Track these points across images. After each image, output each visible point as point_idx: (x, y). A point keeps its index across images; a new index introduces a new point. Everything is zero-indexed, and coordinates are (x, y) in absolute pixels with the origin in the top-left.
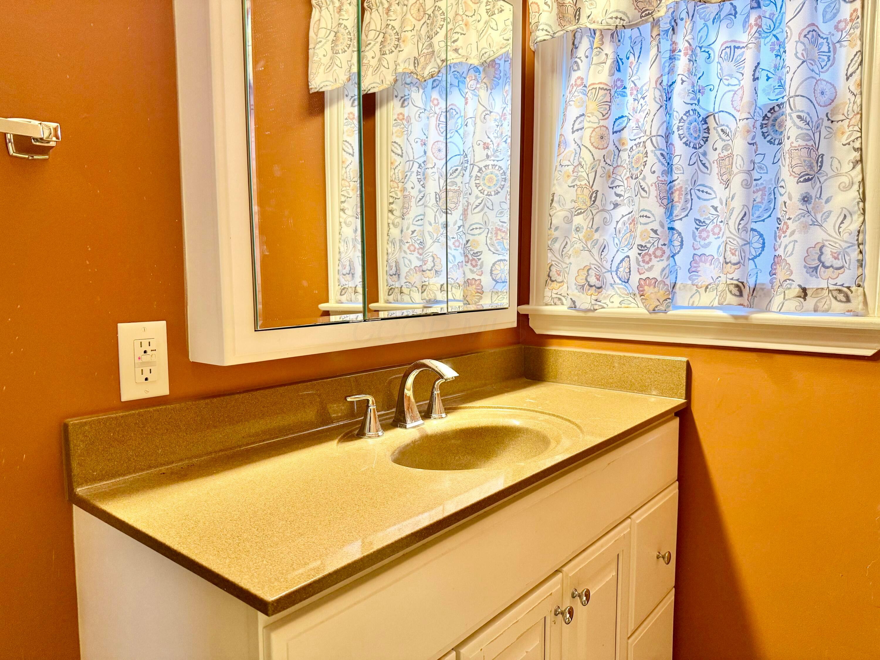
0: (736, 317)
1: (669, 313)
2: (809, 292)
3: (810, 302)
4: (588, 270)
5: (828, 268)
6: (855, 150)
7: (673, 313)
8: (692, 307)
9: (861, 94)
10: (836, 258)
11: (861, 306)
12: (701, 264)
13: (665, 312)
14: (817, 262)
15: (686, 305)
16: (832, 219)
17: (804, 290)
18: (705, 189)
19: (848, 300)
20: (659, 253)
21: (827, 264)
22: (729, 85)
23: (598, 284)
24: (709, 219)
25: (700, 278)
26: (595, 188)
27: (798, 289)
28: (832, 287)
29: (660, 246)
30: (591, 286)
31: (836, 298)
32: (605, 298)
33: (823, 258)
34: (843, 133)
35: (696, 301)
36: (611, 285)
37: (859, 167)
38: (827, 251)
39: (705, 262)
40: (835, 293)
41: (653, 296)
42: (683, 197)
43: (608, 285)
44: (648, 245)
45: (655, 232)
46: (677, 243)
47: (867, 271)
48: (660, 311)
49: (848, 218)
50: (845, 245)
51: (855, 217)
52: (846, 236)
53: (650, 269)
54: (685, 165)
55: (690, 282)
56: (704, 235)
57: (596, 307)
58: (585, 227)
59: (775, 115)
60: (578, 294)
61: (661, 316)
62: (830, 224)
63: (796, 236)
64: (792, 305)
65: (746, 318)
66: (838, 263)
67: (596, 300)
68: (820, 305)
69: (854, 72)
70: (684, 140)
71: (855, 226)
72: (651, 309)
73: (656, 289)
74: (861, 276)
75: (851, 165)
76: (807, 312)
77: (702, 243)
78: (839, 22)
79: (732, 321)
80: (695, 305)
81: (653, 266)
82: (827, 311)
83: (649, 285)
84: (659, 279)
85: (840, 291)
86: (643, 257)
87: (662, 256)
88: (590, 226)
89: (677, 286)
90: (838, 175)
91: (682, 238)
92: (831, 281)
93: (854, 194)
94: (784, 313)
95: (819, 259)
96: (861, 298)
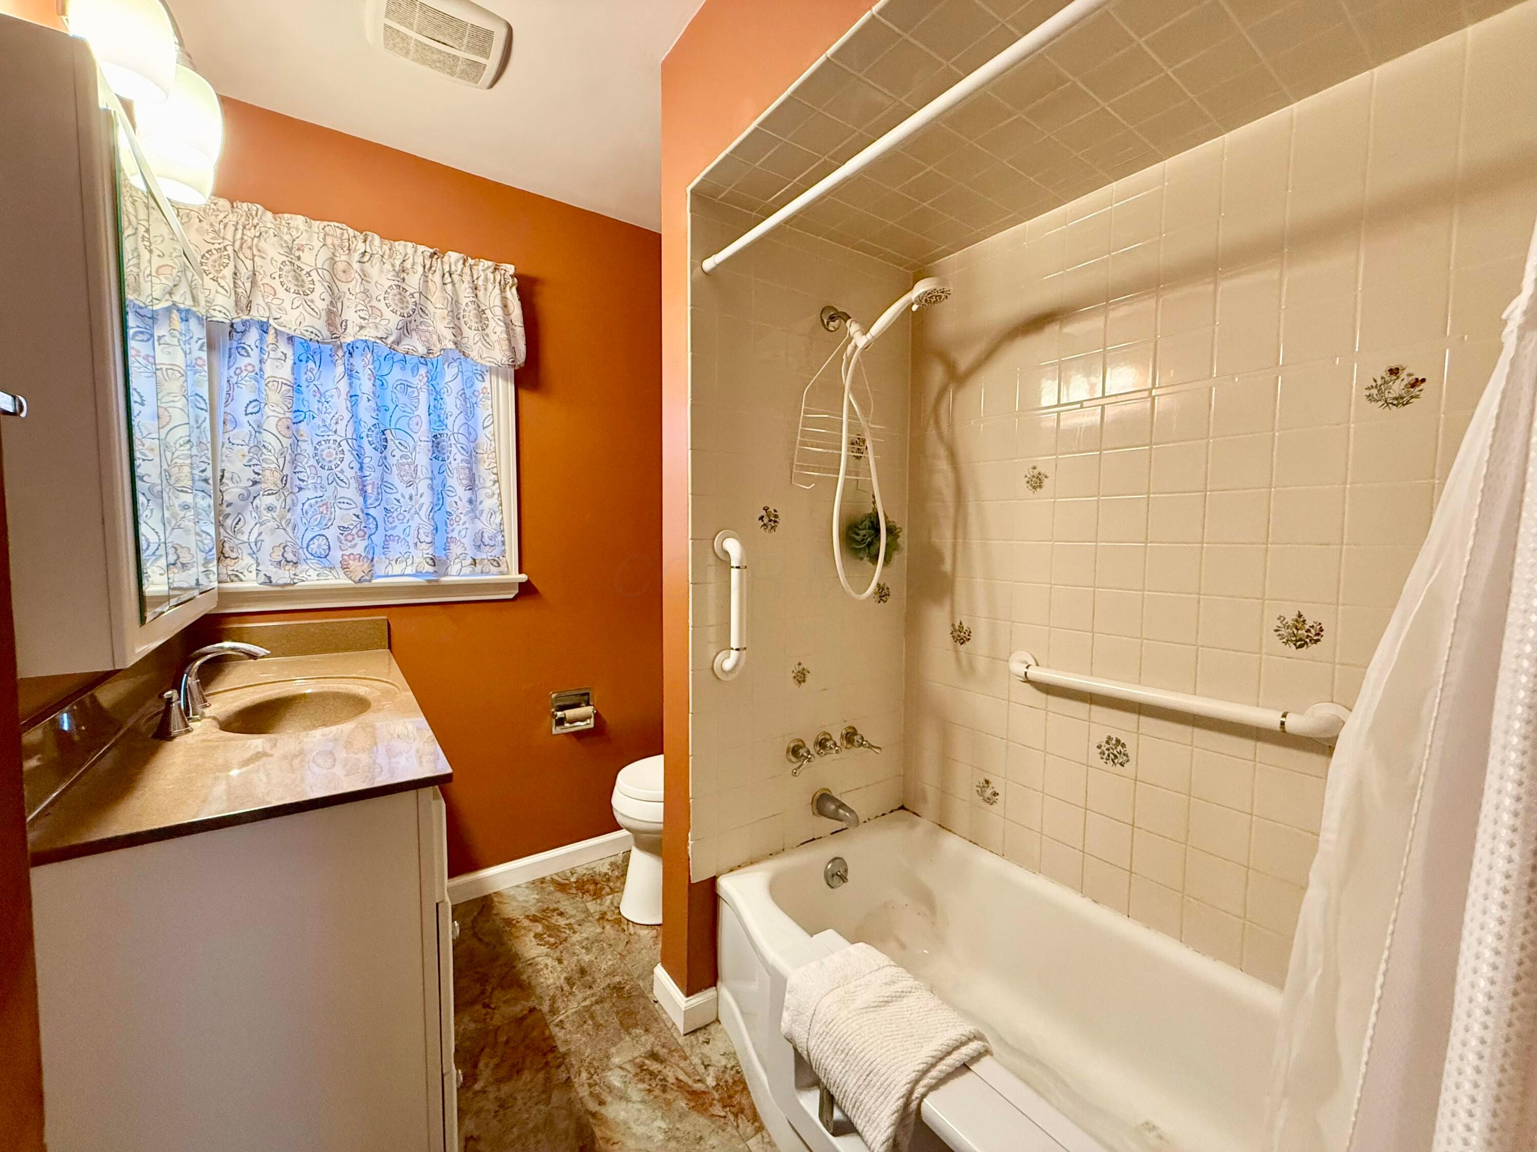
0: (428, 581)
1: (373, 581)
2: (477, 561)
3: (479, 568)
4: (284, 548)
5: (486, 546)
6: (494, 474)
7: (377, 581)
8: (387, 576)
9: (494, 440)
10: (491, 540)
11: (506, 569)
12: (390, 542)
13: (370, 581)
14: (480, 542)
15: (383, 574)
16: (484, 515)
17: (474, 560)
18: (389, 485)
19: (499, 566)
20: (361, 533)
21: (486, 543)
22: (404, 411)
23: (295, 560)
24: (393, 508)
25: (390, 554)
26: (285, 472)
27: (471, 560)
28: (489, 558)
29: (362, 528)
30: (289, 562)
31: (492, 564)
32: (301, 572)
33: (483, 540)
34: (484, 462)
35: (390, 571)
36: (304, 560)
37: (497, 485)
38: (486, 535)
39: (393, 541)
40: (492, 561)
41: (358, 568)
42: (375, 490)
43: (302, 561)
44: (351, 527)
45: (358, 516)
46: (372, 526)
47: (507, 547)
48: (366, 581)
49: (493, 515)
50: (495, 532)
51: (497, 514)
52: (494, 526)
53: (354, 546)
54: (376, 466)
55: (384, 556)
56: (391, 520)
57: (296, 581)
58: (279, 507)
59: (438, 440)
60: (275, 570)
61: (366, 584)
62: (484, 517)
63: (466, 526)
64: (467, 570)
65: (437, 581)
66: (492, 543)
67: (295, 575)
68: (484, 569)
69: (489, 426)
70: (374, 446)
71: (498, 521)
72: (357, 579)
73: (361, 563)
74: (504, 550)
75: (492, 483)
76: (477, 574)
77: (390, 526)
78: (475, 391)
79: (426, 584)
80: (390, 574)
81: (356, 544)
82: (488, 572)
83: (354, 560)
84: (363, 555)
85: (494, 560)
86: (346, 536)
87: (364, 536)
88: (283, 506)
89: (375, 560)
90: (484, 487)
91: (376, 522)
92: (489, 554)
93: (495, 500)
94: (462, 576)
95: (481, 541)
96: (505, 564)
